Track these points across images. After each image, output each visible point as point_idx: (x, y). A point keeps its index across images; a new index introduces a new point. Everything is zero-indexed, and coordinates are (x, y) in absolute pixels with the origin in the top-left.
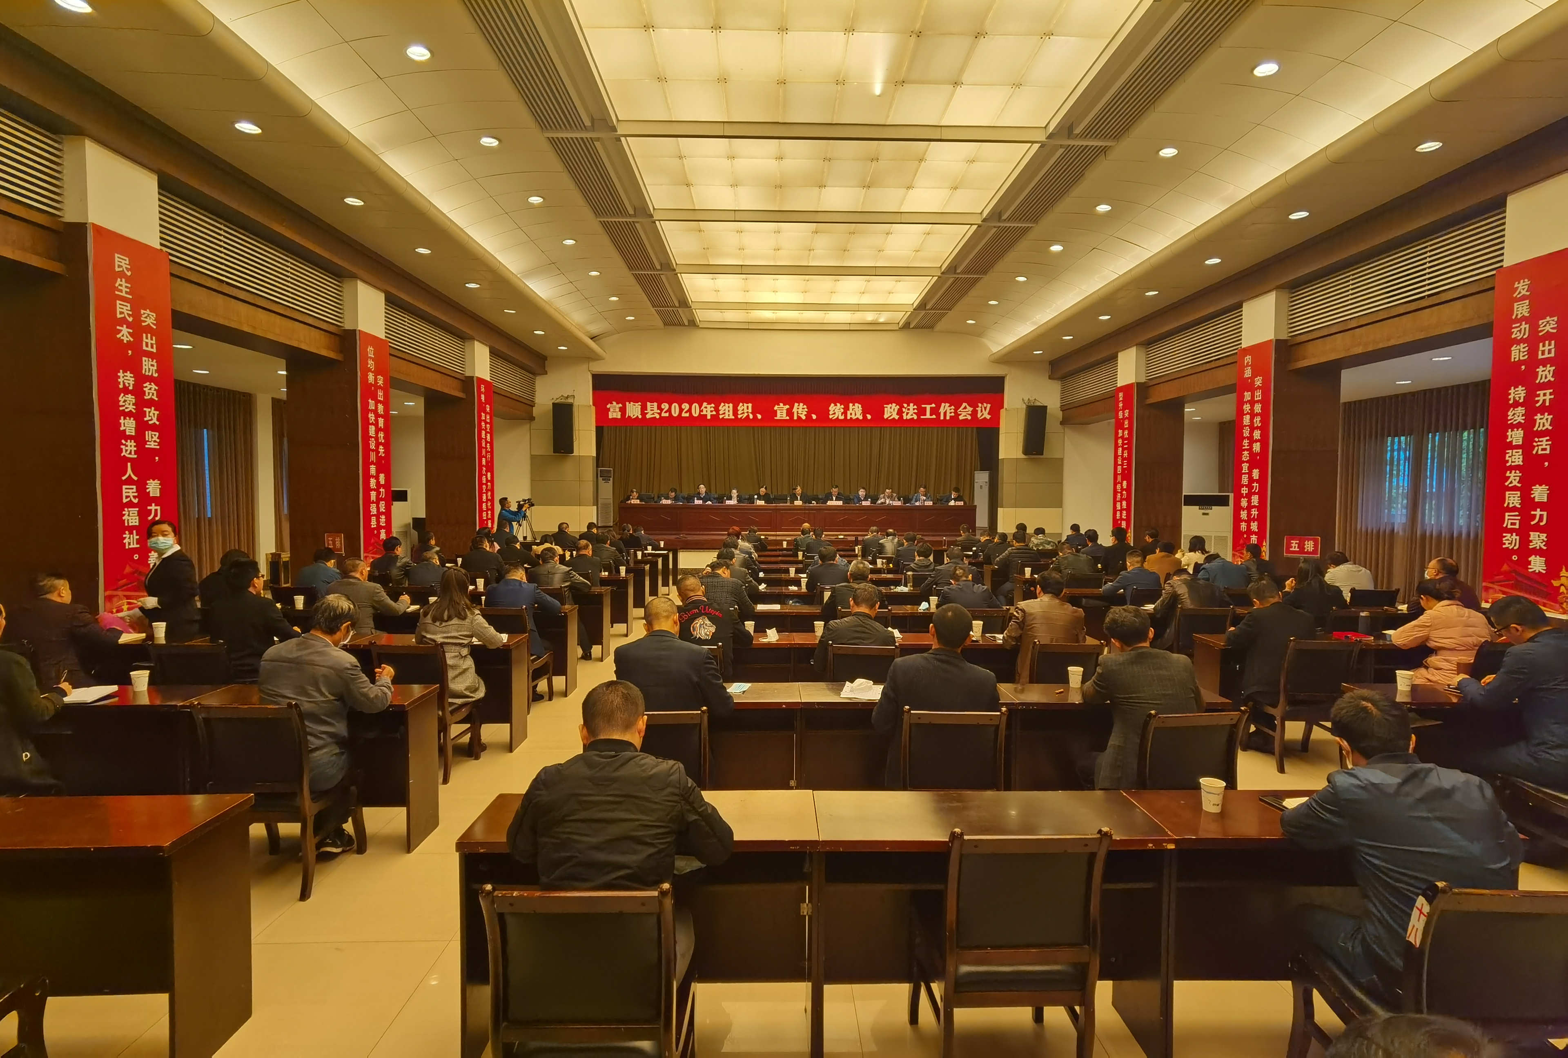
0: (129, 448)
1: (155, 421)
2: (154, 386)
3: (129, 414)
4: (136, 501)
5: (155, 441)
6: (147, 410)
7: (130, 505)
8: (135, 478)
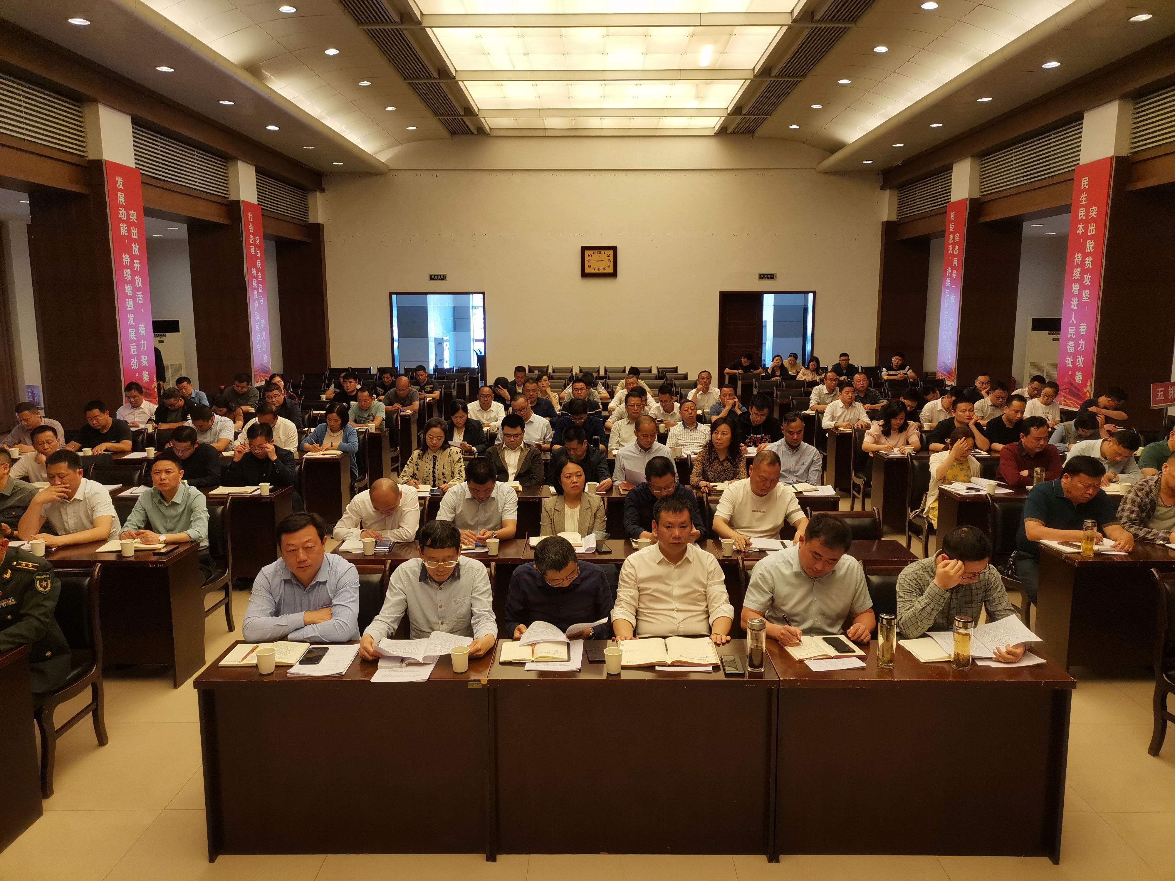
0: (1074, 303)
1: (1089, 283)
2: (1091, 259)
3: (1077, 281)
4: (1074, 337)
5: (1087, 297)
6: (1085, 276)
7: (1071, 339)
8: (1075, 322)
